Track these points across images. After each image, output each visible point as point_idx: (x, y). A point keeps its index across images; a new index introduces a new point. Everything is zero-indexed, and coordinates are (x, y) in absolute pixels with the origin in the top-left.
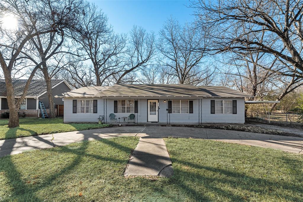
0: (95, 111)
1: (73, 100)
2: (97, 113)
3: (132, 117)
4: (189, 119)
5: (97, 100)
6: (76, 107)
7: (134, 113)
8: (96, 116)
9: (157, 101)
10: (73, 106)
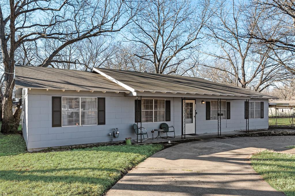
0: (101, 121)
1: (53, 97)
2: (104, 123)
3: (164, 128)
4: (226, 127)
5: (104, 99)
6: (59, 113)
7: (165, 122)
8: (105, 130)
9: (193, 102)
10: (53, 112)
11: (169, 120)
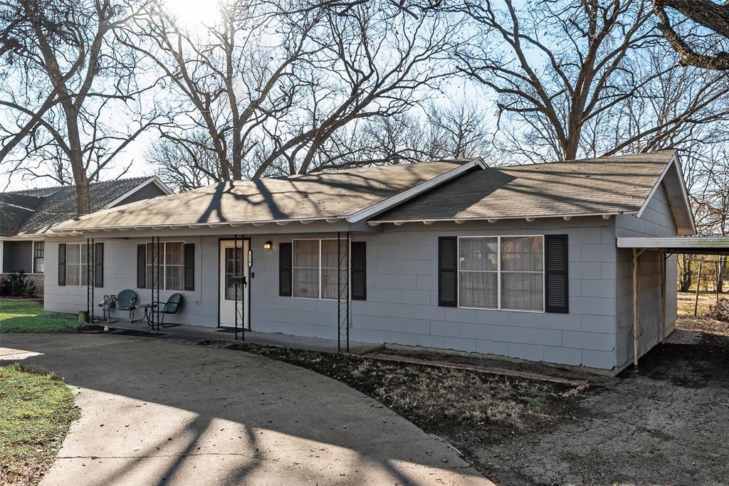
0: (99, 282)
2: (102, 286)
5: (103, 244)
7: (184, 292)
9: (245, 245)
11: (192, 289)
